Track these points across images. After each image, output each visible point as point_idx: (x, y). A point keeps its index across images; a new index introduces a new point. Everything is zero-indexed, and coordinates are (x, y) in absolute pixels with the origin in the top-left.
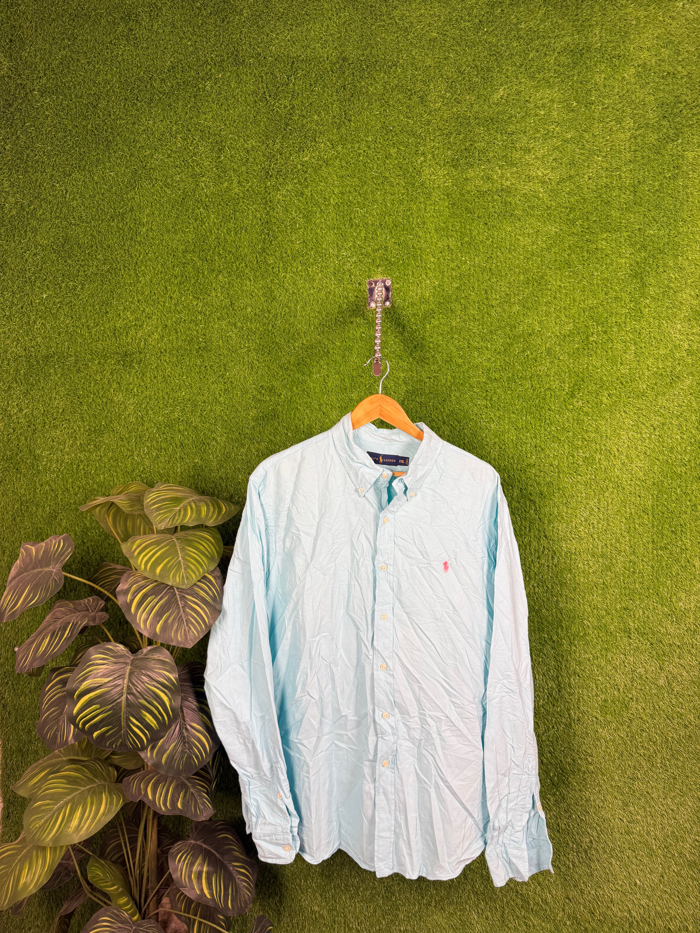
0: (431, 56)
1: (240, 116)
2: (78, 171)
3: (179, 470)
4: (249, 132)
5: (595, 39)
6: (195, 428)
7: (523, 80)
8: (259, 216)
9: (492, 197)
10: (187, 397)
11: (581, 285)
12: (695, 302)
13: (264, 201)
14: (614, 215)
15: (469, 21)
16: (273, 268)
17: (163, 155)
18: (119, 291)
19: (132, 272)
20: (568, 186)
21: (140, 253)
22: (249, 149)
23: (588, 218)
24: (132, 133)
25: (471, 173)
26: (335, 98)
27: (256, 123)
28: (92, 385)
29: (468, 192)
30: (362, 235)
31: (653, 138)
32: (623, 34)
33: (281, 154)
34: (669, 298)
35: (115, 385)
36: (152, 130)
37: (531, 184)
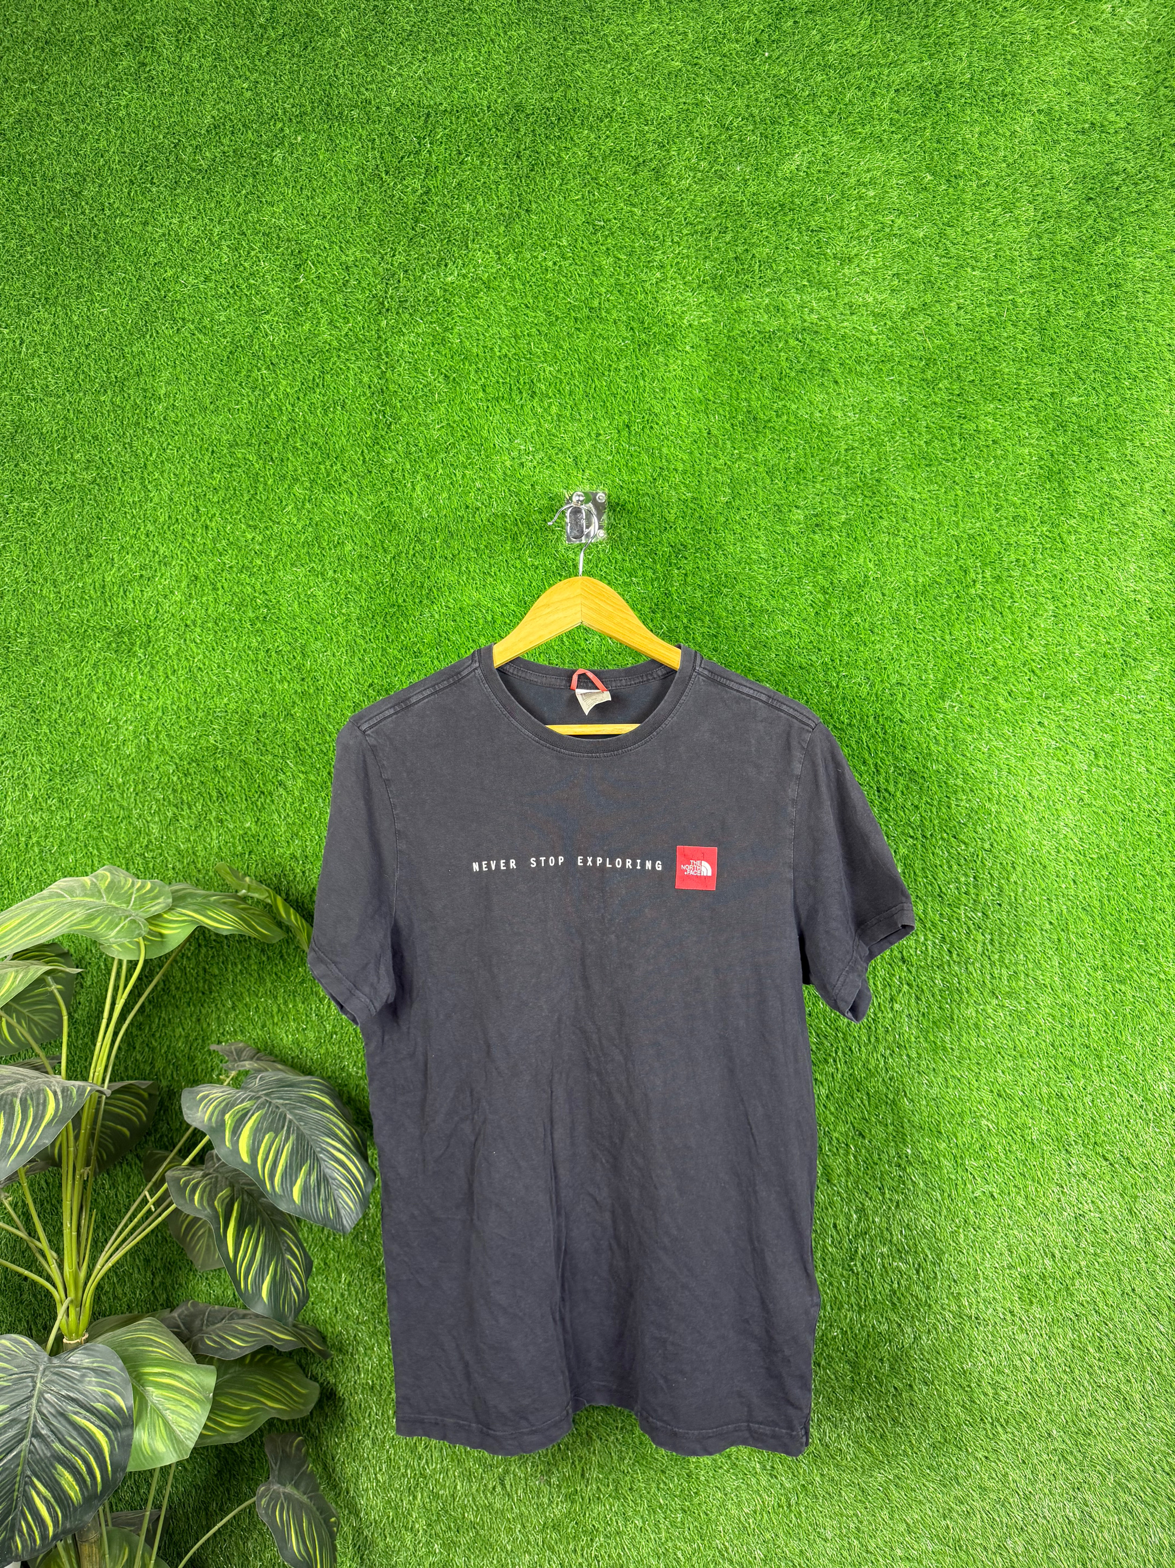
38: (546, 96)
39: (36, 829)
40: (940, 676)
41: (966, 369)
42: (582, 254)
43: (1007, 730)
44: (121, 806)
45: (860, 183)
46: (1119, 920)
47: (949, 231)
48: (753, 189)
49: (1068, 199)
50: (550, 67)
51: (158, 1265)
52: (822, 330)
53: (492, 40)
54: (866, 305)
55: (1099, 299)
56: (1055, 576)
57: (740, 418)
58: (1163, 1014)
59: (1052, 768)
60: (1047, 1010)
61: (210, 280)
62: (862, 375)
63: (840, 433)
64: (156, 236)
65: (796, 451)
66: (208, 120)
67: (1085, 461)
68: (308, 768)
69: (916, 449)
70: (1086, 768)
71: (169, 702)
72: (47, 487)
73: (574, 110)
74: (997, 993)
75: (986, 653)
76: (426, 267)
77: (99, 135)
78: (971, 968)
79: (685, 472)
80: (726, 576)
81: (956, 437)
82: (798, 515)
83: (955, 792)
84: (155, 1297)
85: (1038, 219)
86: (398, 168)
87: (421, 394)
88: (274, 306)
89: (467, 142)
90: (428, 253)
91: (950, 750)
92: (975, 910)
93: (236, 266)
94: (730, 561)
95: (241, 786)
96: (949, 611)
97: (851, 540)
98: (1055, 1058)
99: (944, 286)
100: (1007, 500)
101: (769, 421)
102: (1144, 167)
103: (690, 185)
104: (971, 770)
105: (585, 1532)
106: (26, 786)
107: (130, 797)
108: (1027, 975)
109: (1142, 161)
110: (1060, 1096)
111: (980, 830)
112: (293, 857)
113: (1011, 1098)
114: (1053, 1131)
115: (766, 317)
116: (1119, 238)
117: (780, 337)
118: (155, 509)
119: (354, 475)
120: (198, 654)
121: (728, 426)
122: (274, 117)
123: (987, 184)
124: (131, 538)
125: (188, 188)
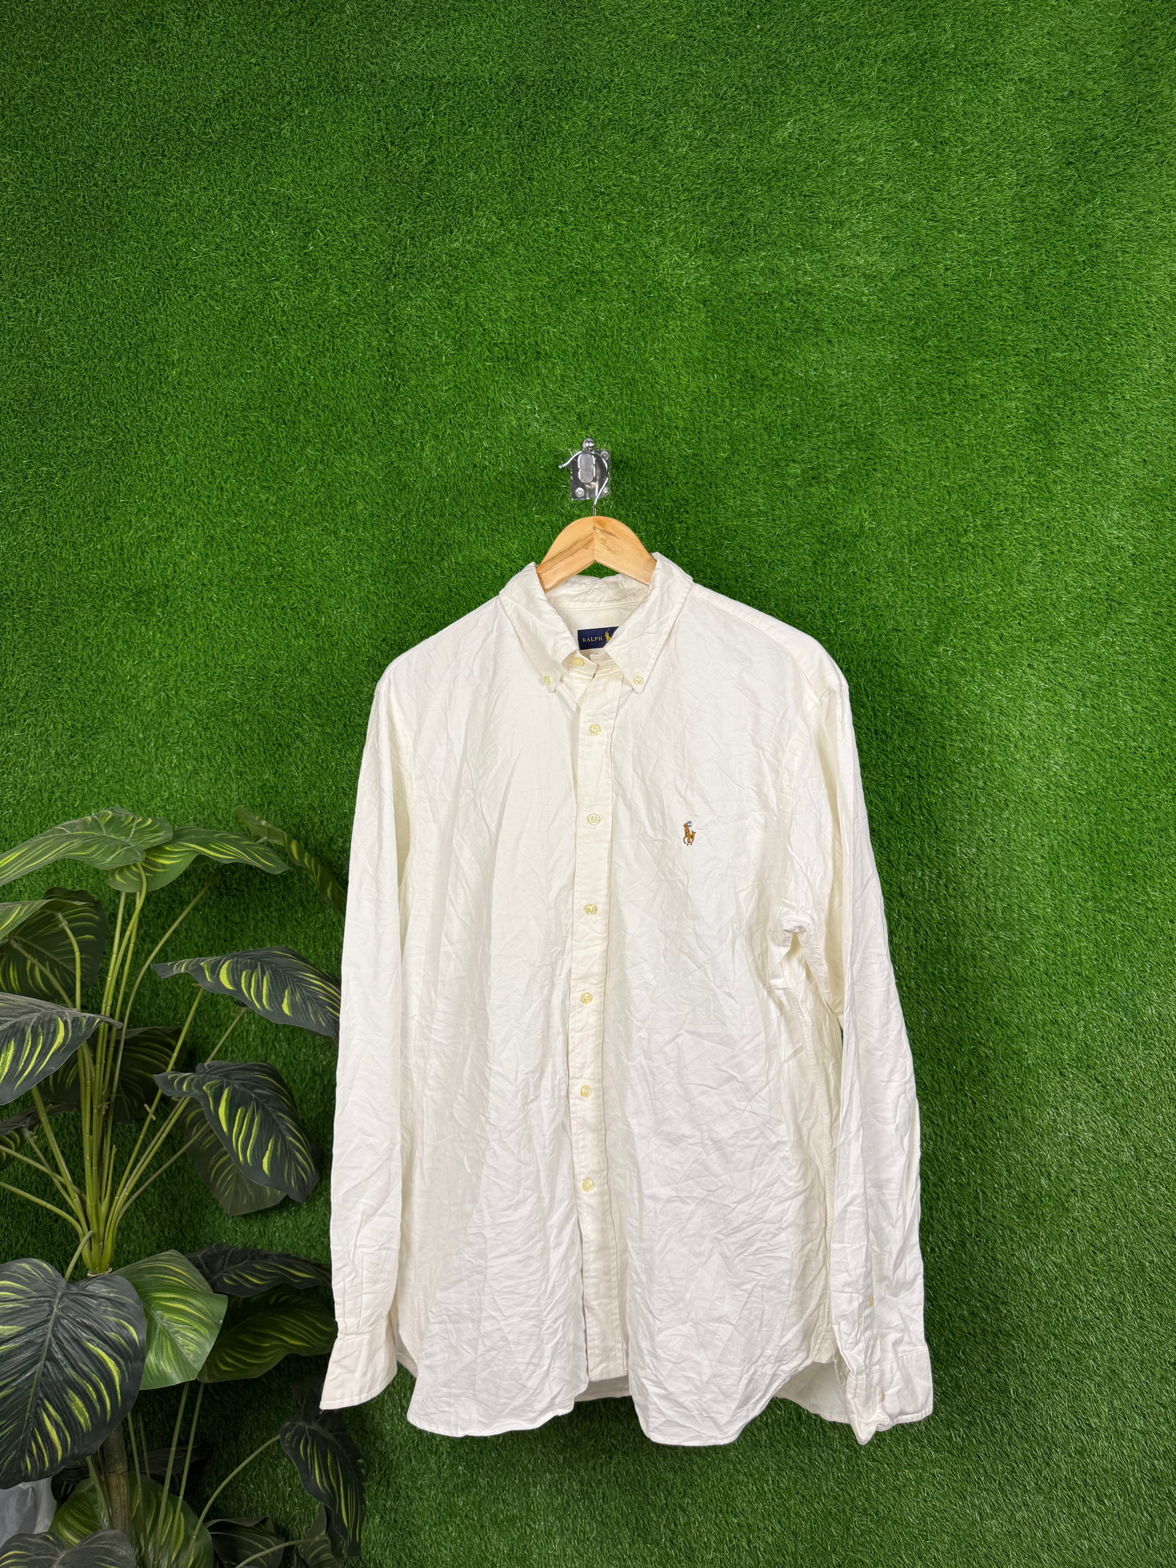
0: (666, 71)
1: (341, 178)
2: (58, 275)
3: (234, 795)
4: (356, 202)
5: (943, 38)
6: (263, 717)
7: (826, 106)
8: (375, 343)
9: (782, 303)
10: (250, 662)
11: (942, 448)
12: (1140, 473)
13: (383, 317)
14: (993, 328)
15: (730, 14)
16: (402, 432)
17: (207, 246)
18: (129, 480)
19: (152, 446)
20: (911, 283)
21: (167, 414)
22: (357, 231)
23: (947, 333)
24: (154, 209)
25: (742, 263)
26: (505, 142)
27: (368, 187)
28: (80, 647)
29: (740, 296)
30: (558, 372)
31: (1051, 198)
32: (991, 28)
33: (412, 238)
34: (1096, 465)
35: (120, 646)
36: (188, 204)
37: (847, 279)
38: (546, 68)
39: (58, 785)
40: (934, 621)
41: (954, 327)
42: (583, 220)
43: (998, 673)
44: (142, 761)
45: (850, 150)
46: (1108, 852)
47: (936, 195)
48: (748, 156)
49: (1049, 164)
50: (549, 40)
51: (185, 1204)
52: (816, 291)
53: (493, 15)
54: (857, 267)
55: (1081, 258)
56: (1042, 524)
57: (738, 377)
58: (1150, 941)
59: (1042, 708)
60: (1041, 940)
61: (221, 249)
62: (854, 334)
63: (835, 390)
64: (168, 206)
65: (792, 407)
66: (218, 94)
67: (1069, 413)
68: (324, 721)
69: (907, 404)
70: (1074, 707)
71: (188, 659)
72: (65, 451)
73: (574, 81)
74: (992, 924)
75: (978, 599)
76: (431, 234)
77: (111, 109)
78: (966, 902)
79: (686, 429)
80: (726, 529)
81: (946, 392)
82: (795, 469)
83: (950, 734)
84: (183, 1235)
85: (1021, 182)
86: (402, 139)
87: (427, 356)
88: (283, 273)
89: (470, 113)
90: (434, 220)
91: (945, 693)
92: (969, 846)
93: (246, 234)
94: (730, 514)
95: (260, 740)
96: (942, 558)
97: (847, 491)
98: (1048, 985)
99: (931, 248)
100: (995, 452)
101: (766, 379)
102: (1121, 132)
103: (687, 153)
104: (965, 711)
105: (603, 1451)
106: (48, 742)
107: (150, 753)
108: (1021, 907)
109: (1119, 127)
110: (1054, 1022)
111: (974, 769)
112: (311, 807)
113: (1007, 1025)
114: (1048, 1056)
115: (761, 279)
116: (1098, 201)
117: (775, 298)
118: (170, 472)
119: (365, 436)
120: (215, 612)
121: (726, 385)
122: (282, 91)
123: (972, 149)
124: (148, 500)
125: (198, 160)
